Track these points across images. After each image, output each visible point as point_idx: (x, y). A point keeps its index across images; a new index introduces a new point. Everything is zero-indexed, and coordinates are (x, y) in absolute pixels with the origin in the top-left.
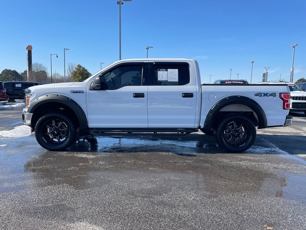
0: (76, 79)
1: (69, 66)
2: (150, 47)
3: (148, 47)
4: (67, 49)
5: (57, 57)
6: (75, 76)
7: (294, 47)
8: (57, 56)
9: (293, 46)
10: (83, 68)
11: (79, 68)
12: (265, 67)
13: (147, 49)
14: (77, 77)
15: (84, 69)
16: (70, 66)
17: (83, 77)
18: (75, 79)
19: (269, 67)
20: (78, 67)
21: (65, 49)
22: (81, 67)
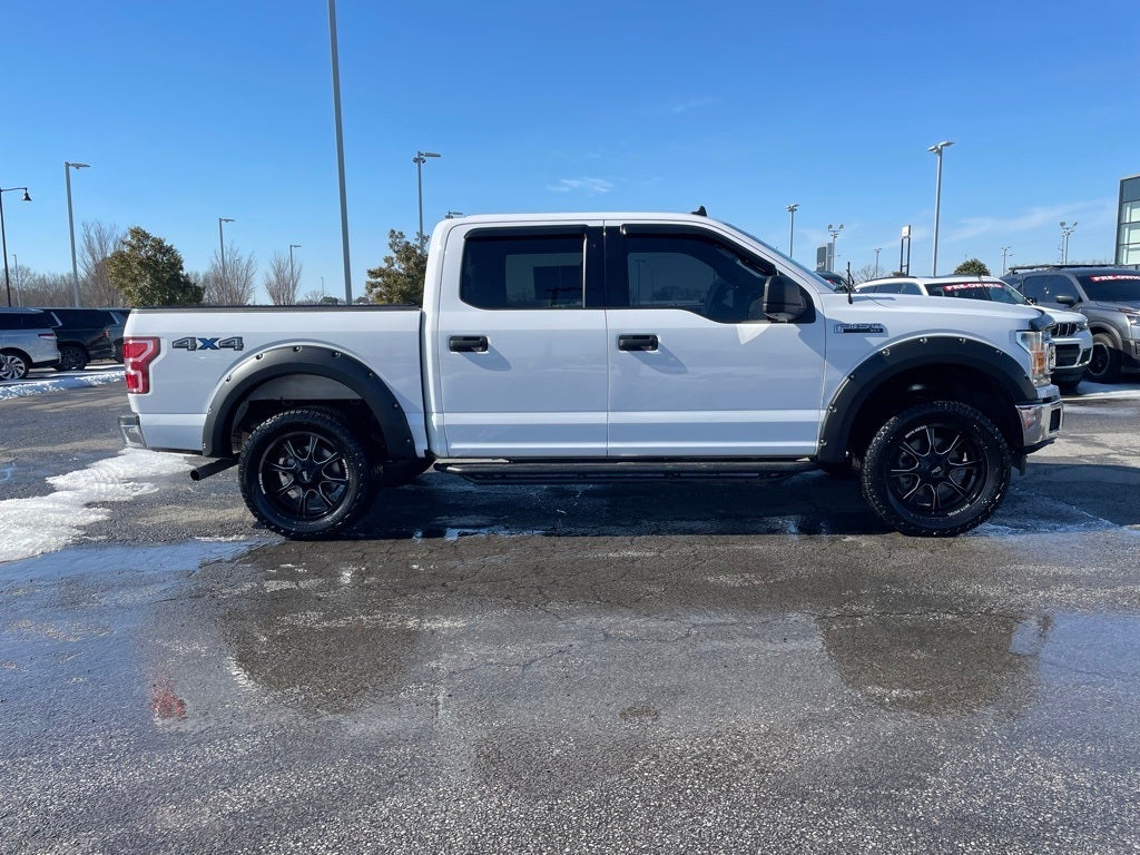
0: (126, 285)
1: (89, 237)
2: (427, 155)
3: (420, 154)
4: (78, 166)
5: (28, 198)
6: (124, 276)
7: (940, 152)
8: (27, 194)
9: (936, 148)
10: (154, 239)
11: (139, 240)
12: (830, 227)
13: (416, 160)
14: (134, 280)
15: (162, 247)
16: (92, 234)
17: (157, 279)
18: (122, 286)
19: (842, 227)
20: (133, 237)
21: (68, 165)
22: (146, 236)
